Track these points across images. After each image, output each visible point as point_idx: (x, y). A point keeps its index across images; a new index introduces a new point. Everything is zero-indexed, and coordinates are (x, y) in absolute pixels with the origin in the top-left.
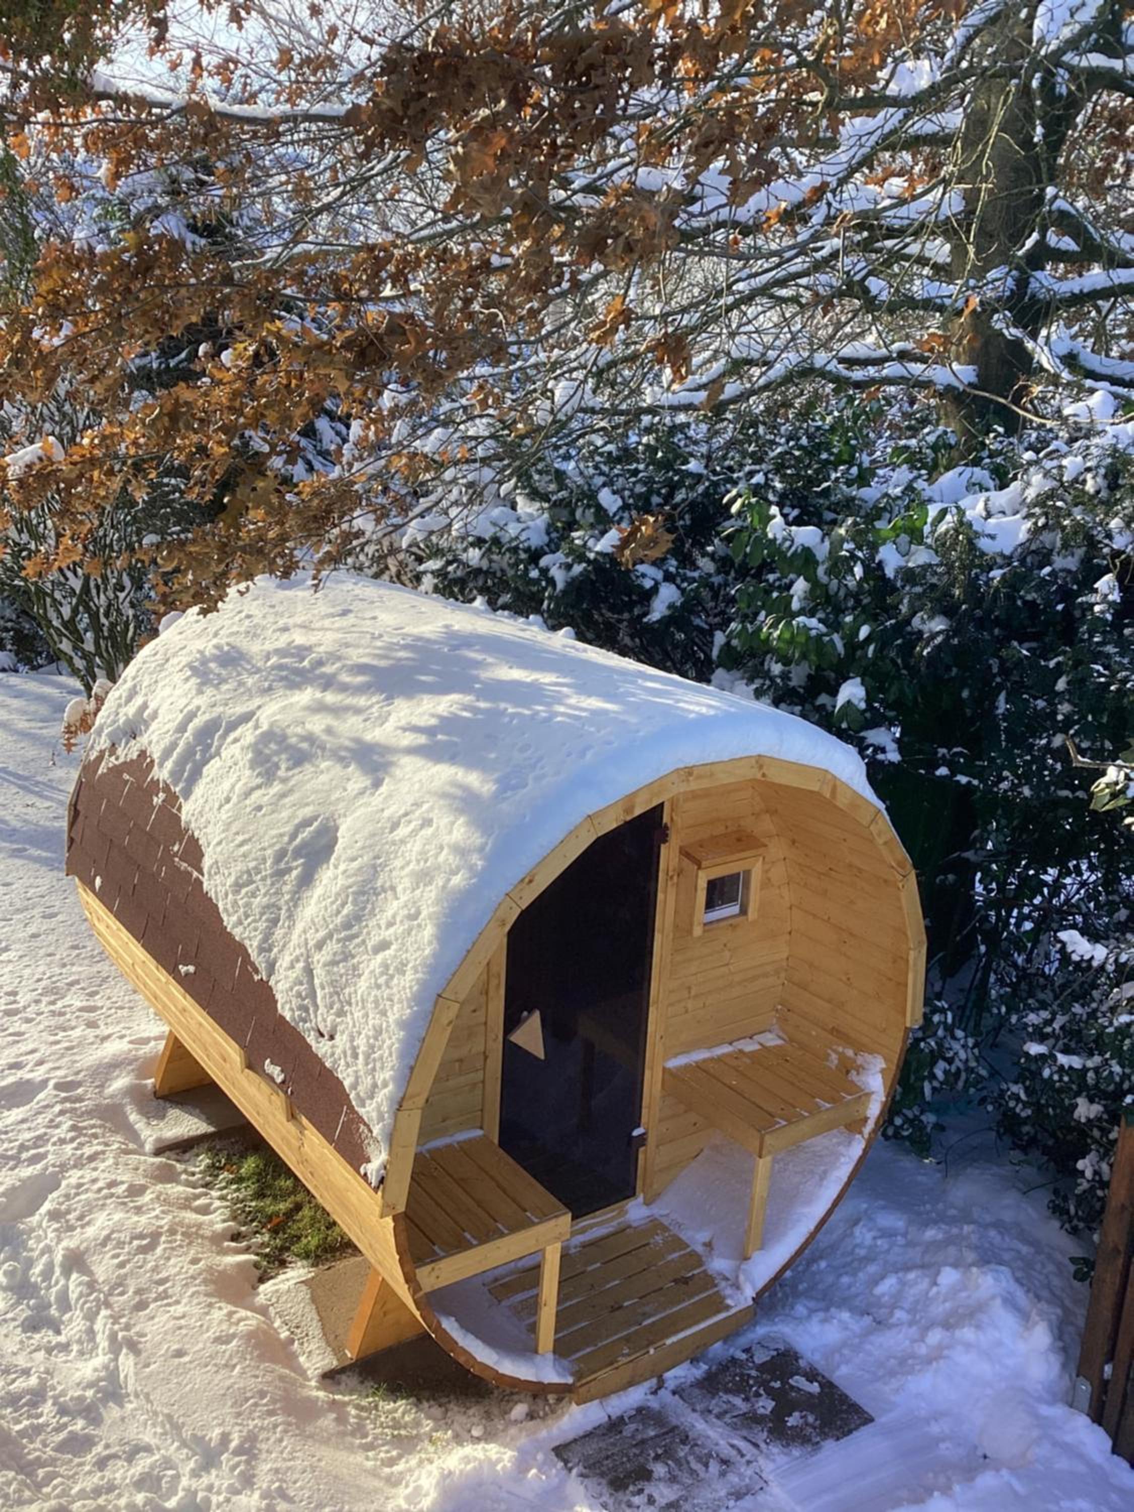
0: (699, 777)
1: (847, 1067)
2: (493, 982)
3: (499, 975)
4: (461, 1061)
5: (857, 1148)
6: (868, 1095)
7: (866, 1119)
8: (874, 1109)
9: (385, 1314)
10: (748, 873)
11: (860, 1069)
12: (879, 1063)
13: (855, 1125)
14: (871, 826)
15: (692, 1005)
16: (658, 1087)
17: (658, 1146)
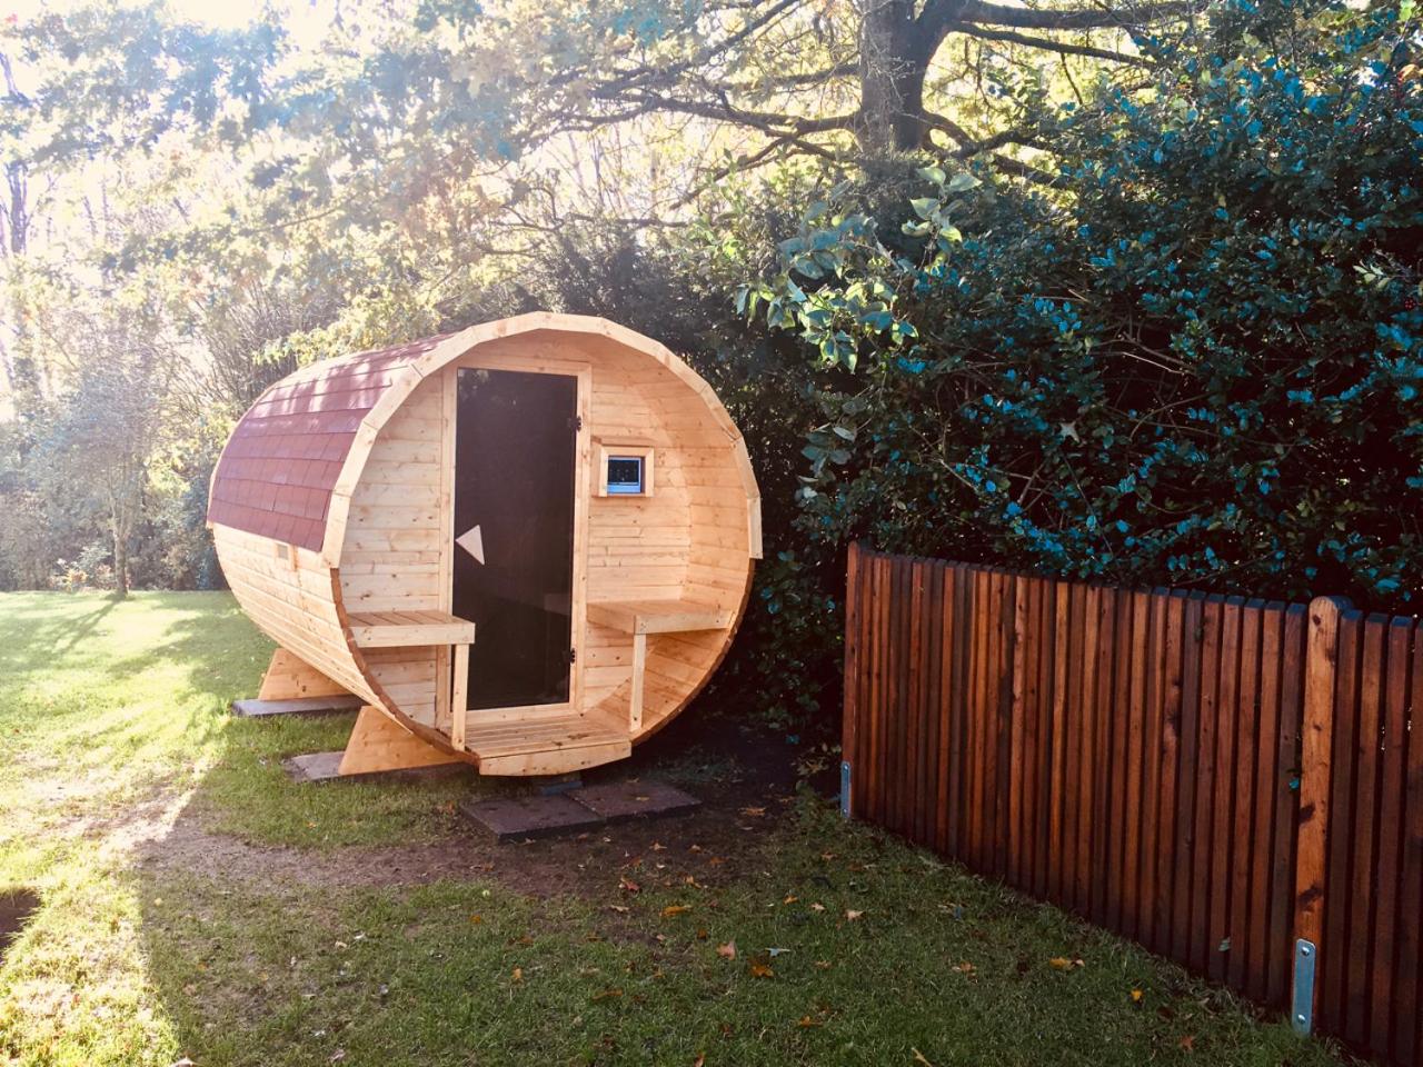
2: (445, 498)
3: (448, 494)
7: (724, 631)
14: (703, 395)
15: (609, 561)
16: (583, 618)
17: (586, 667)
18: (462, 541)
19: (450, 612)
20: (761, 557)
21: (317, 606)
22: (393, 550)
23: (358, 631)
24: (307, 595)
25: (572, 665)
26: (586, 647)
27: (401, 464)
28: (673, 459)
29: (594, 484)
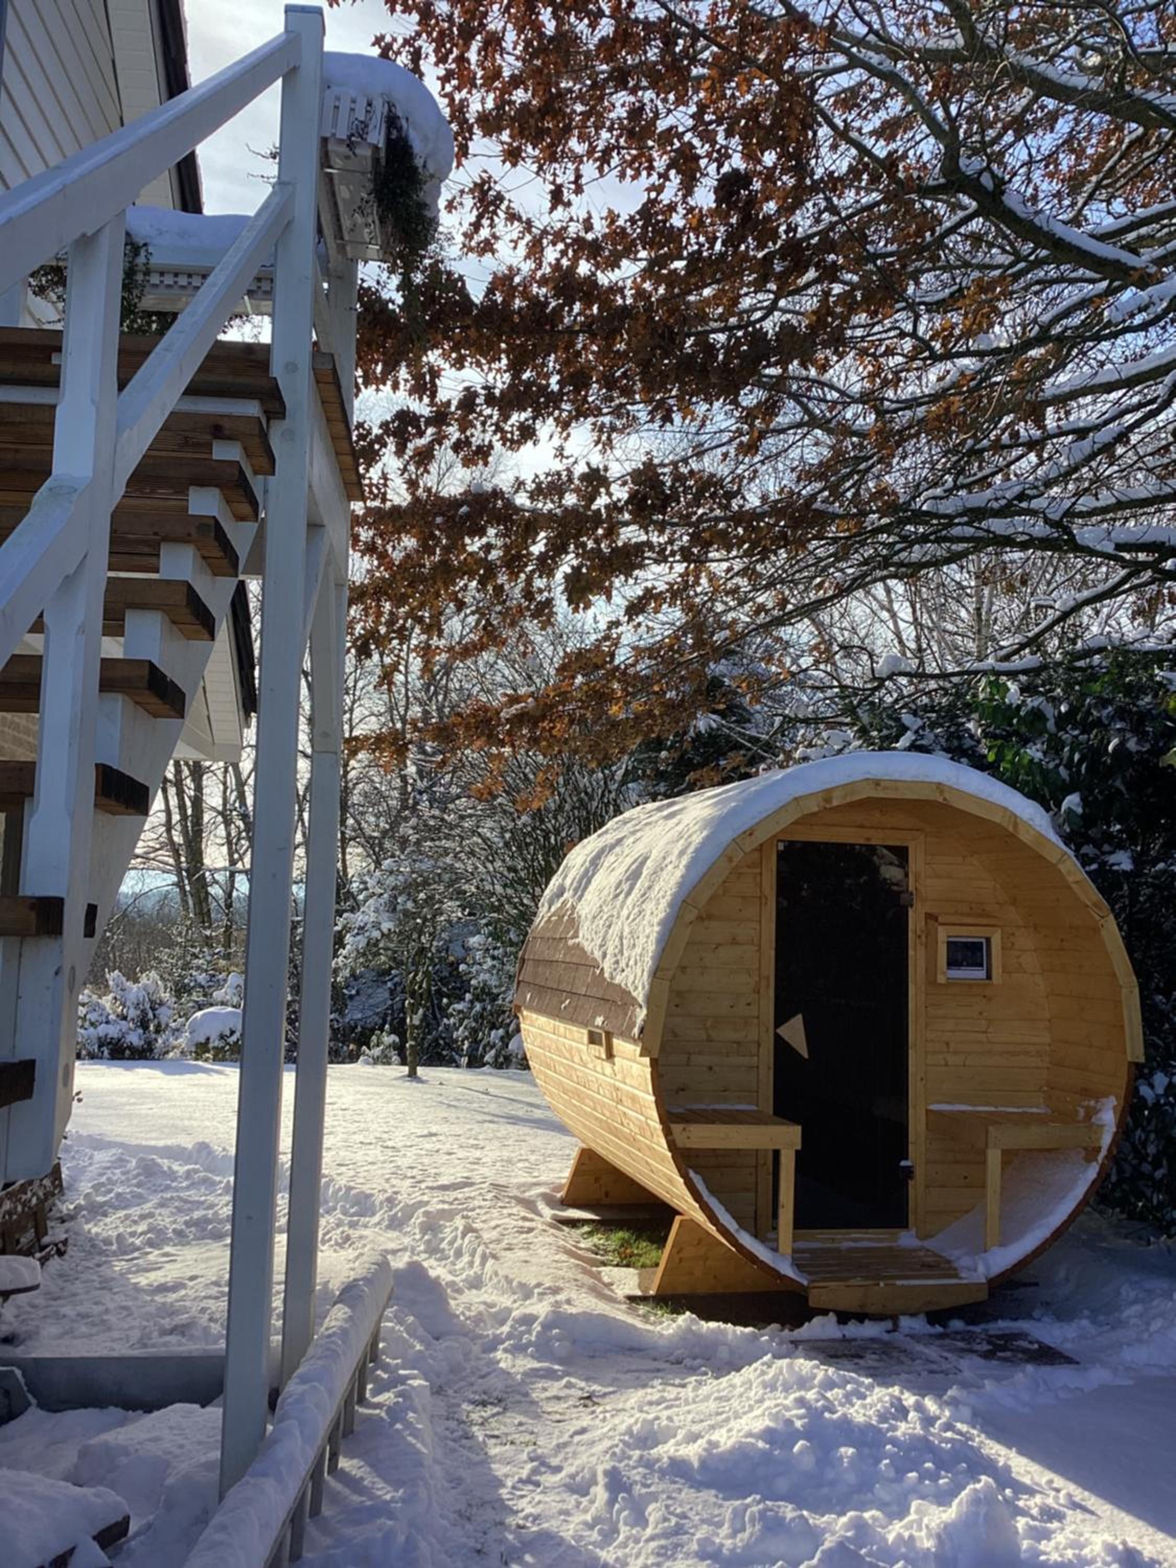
0: (885, 788)
1: (1091, 1113)
2: (764, 983)
3: (768, 978)
4: (738, 1043)
5: (1092, 1173)
6: (1102, 1126)
7: (1099, 1150)
8: (1106, 1140)
9: (681, 1260)
10: (988, 940)
11: (1098, 1111)
12: (1112, 1101)
13: (1091, 1153)
14: (1061, 867)
15: (951, 1059)
16: (922, 1126)
17: (927, 1187)
18: (783, 1031)
19: (771, 1112)
20: (1142, 1060)
21: (634, 1099)
22: (710, 1040)
23: (676, 1128)
24: (622, 1086)
25: (911, 1183)
26: (928, 1162)
27: (718, 945)
28: (1025, 940)
29: (931, 970)
